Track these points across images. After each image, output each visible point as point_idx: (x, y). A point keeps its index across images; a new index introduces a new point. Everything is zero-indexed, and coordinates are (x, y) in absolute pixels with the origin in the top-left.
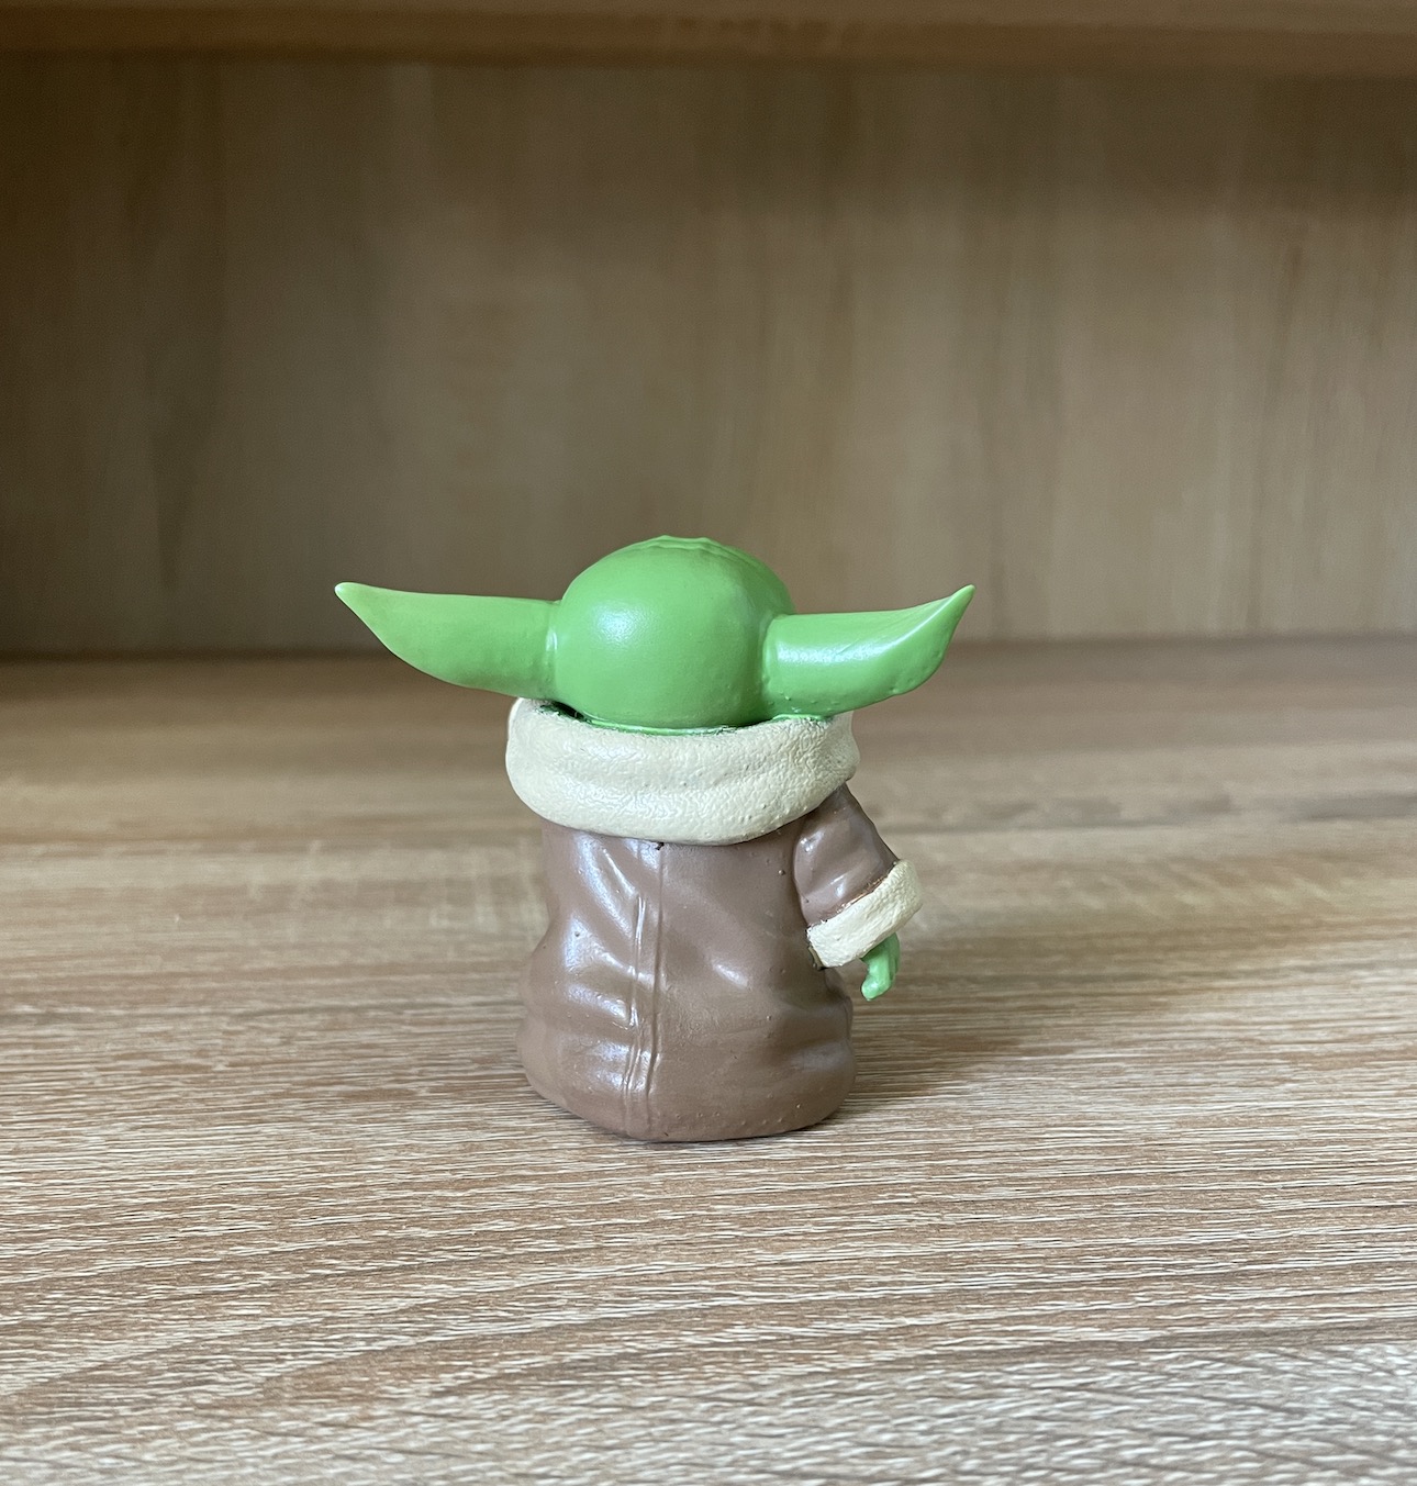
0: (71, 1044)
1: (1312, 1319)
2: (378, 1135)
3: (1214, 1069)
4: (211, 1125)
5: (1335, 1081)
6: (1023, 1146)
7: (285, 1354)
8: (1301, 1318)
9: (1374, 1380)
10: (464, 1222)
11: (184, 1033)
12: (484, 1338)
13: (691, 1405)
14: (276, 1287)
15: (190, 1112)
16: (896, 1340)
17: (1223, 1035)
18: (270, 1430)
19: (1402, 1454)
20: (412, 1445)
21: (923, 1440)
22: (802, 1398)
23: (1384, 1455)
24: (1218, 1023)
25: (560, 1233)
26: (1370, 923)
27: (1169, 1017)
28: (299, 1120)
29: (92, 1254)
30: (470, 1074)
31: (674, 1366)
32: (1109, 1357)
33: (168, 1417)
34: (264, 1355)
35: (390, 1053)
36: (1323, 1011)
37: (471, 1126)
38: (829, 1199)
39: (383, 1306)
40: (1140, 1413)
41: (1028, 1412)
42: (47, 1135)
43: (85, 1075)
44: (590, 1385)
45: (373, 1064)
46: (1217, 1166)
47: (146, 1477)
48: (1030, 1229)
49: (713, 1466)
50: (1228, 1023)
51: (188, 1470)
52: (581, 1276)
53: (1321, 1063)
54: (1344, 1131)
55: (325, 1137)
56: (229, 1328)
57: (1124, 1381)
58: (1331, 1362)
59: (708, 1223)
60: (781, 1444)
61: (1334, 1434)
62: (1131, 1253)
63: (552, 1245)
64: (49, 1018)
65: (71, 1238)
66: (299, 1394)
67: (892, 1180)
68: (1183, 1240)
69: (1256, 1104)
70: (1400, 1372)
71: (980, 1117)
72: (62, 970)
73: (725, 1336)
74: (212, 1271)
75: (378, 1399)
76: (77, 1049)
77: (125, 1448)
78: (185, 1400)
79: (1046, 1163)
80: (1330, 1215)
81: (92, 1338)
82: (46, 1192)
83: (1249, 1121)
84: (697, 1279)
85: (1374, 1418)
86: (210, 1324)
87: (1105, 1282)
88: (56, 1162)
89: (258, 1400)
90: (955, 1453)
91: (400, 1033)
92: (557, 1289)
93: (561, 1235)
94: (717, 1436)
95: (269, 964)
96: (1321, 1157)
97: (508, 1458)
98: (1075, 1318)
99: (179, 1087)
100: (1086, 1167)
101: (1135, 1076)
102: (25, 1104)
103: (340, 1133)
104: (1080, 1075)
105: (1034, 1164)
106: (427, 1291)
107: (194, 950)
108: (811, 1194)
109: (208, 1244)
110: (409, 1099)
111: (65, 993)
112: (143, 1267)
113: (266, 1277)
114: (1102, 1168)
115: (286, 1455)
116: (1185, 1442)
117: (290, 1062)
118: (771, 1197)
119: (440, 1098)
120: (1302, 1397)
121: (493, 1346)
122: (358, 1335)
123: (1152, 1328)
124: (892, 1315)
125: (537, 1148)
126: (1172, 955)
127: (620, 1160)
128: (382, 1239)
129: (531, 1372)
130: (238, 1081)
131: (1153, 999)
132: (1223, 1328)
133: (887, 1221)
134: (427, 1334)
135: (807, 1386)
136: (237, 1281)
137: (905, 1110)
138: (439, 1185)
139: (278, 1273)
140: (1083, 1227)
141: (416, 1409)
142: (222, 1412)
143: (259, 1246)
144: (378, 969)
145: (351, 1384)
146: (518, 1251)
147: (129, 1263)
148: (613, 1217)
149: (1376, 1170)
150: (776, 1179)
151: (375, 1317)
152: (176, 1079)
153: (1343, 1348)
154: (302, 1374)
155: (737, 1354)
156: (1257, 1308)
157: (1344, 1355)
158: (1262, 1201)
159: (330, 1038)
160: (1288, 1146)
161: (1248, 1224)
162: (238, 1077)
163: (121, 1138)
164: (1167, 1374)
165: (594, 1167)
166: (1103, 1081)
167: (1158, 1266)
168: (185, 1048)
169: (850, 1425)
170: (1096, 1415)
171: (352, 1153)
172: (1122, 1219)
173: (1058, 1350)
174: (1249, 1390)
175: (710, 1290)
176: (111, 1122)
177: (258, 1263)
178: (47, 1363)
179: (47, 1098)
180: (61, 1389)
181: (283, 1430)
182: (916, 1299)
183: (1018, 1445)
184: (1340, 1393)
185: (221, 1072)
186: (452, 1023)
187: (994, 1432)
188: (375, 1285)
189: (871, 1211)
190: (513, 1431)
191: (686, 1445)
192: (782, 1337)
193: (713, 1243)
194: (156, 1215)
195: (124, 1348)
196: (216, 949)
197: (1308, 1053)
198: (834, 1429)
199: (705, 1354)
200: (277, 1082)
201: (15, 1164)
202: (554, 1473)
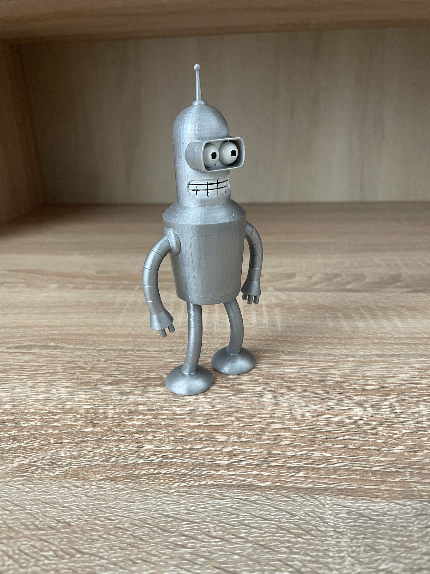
0: (58, 357)
1: (314, 485)
3: (333, 393)
4: (80, 388)
5: (364, 400)
6: (269, 416)
7: (73, 463)
8: (310, 484)
10: (125, 427)
11: (84, 355)
12: (116, 464)
13: (153, 492)
14: (78, 442)
15: (77, 383)
16: (208, 478)
17: (341, 380)
18: (62, 485)
19: (313, 532)
20: (90, 494)
21: (200, 510)
22: (179, 493)
23: (308, 532)
24: (343, 375)
26: (408, 338)
27: (331, 371)
28: (100, 388)
29: (42, 427)
30: (144, 376)
31: (154, 479)
32: (256, 491)
33: (43, 479)
34: (68, 463)
35: (128, 367)
36: (375, 373)
37: (138, 395)
39: (98, 451)
40: (255, 510)
41: (229, 505)
43: (58, 368)
44: (134, 482)
45: (123, 370)
46: (315, 428)
47: (34, 495)
48: (257, 445)
49: (151, 511)
50: (346, 375)
51: (42, 495)
52: (144, 448)
53: (364, 393)
55: (104, 395)
56: (63, 454)
57: (256, 499)
58: (311, 500)
59: (180, 434)
60: (168, 506)
61: (299, 523)
62: (278, 457)
63: (142, 437)
64: (56, 348)
65: (40, 421)
66: (71, 476)
67: (230, 424)
68: (294, 454)
69: (337, 407)
70: (327, 506)
71: (262, 404)
72: (64, 331)
73: (170, 471)
74: (65, 435)
75: (88, 480)
76: (59, 359)
77: (32, 486)
78: (48, 474)
79: (271, 423)
80: (337, 450)
81: (35, 453)
83: (333, 414)
84: (170, 452)
85: (313, 520)
86: (60, 452)
87: (268, 466)
88: (42, 397)
89: (63, 476)
90: (206, 516)
91: (133, 360)
93: (145, 434)
94: (156, 502)
95: (111, 332)
96: (345, 428)
97: (108, 502)
98: (254, 477)
99: (78, 374)
100: (281, 425)
101: (310, 393)
102: (42, 377)
103: (107, 394)
104: (296, 391)
105: (268, 423)
106: (109, 448)
107: (96, 325)
108: (209, 427)
110: (127, 384)
111: (62, 339)
112: (52, 432)
113: (76, 439)
114: (285, 426)
115: (63, 493)
116: (262, 520)
117: (104, 368)
118: (198, 427)
119: (134, 384)
120: (298, 510)
121: (117, 468)
122: (90, 460)
123: (272, 483)
124: (210, 470)
125: (150, 404)
126: (343, 347)
127: (168, 410)
128: (104, 430)
129: (123, 477)
131: (329, 364)
132: (290, 485)
133: (223, 438)
134: (104, 461)
135: (182, 490)
136: (70, 439)
137: (244, 400)
138: (123, 414)
139: (79, 438)
140: (270, 446)
141: (94, 484)
142: (54, 479)
143: (78, 429)
144: (135, 336)
145: (83, 474)
147: (49, 431)
148: (159, 429)
149: (358, 435)
150: (202, 421)
151: (95, 455)
152: (77, 371)
153: (316, 496)
154: (74, 470)
155: (170, 477)
156: (301, 479)
157: (315, 498)
159: (117, 360)
160: (338, 424)
161: (313, 450)
162: (91, 372)
163: (60, 390)
164: (269, 498)
165: (161, 412)
166: (300, 394)
167: (283, 462)
168: (83, 361)
169: (186, 503)
170: (245, 509)
171: (108, 400)
172: (282, 445)
173: (245, 487)
174: (286, 506)
175: (172, 456)
176: (59, 385)
178: (24, 459)
179: (48, 375)
180: (25, 467)
181: (65, 486)
182: (219, 465)
183: (222, 515)
184: (309, 511)
185: (88, 370)
186: (146, 358)
187: (218, 510)
188: (98, 444)
189: (220, 435)
190: (112, 494)
191: (148, 504)
192: (182, 473)
193: (179, 441)
194: (60, 416)
195: (40, 457)
196: (101, 326)
197: (362, 389)
198: (182, 504)
199: (163, 477)
200: (99, 375)
201: (35, 396)
202: (116, 507)
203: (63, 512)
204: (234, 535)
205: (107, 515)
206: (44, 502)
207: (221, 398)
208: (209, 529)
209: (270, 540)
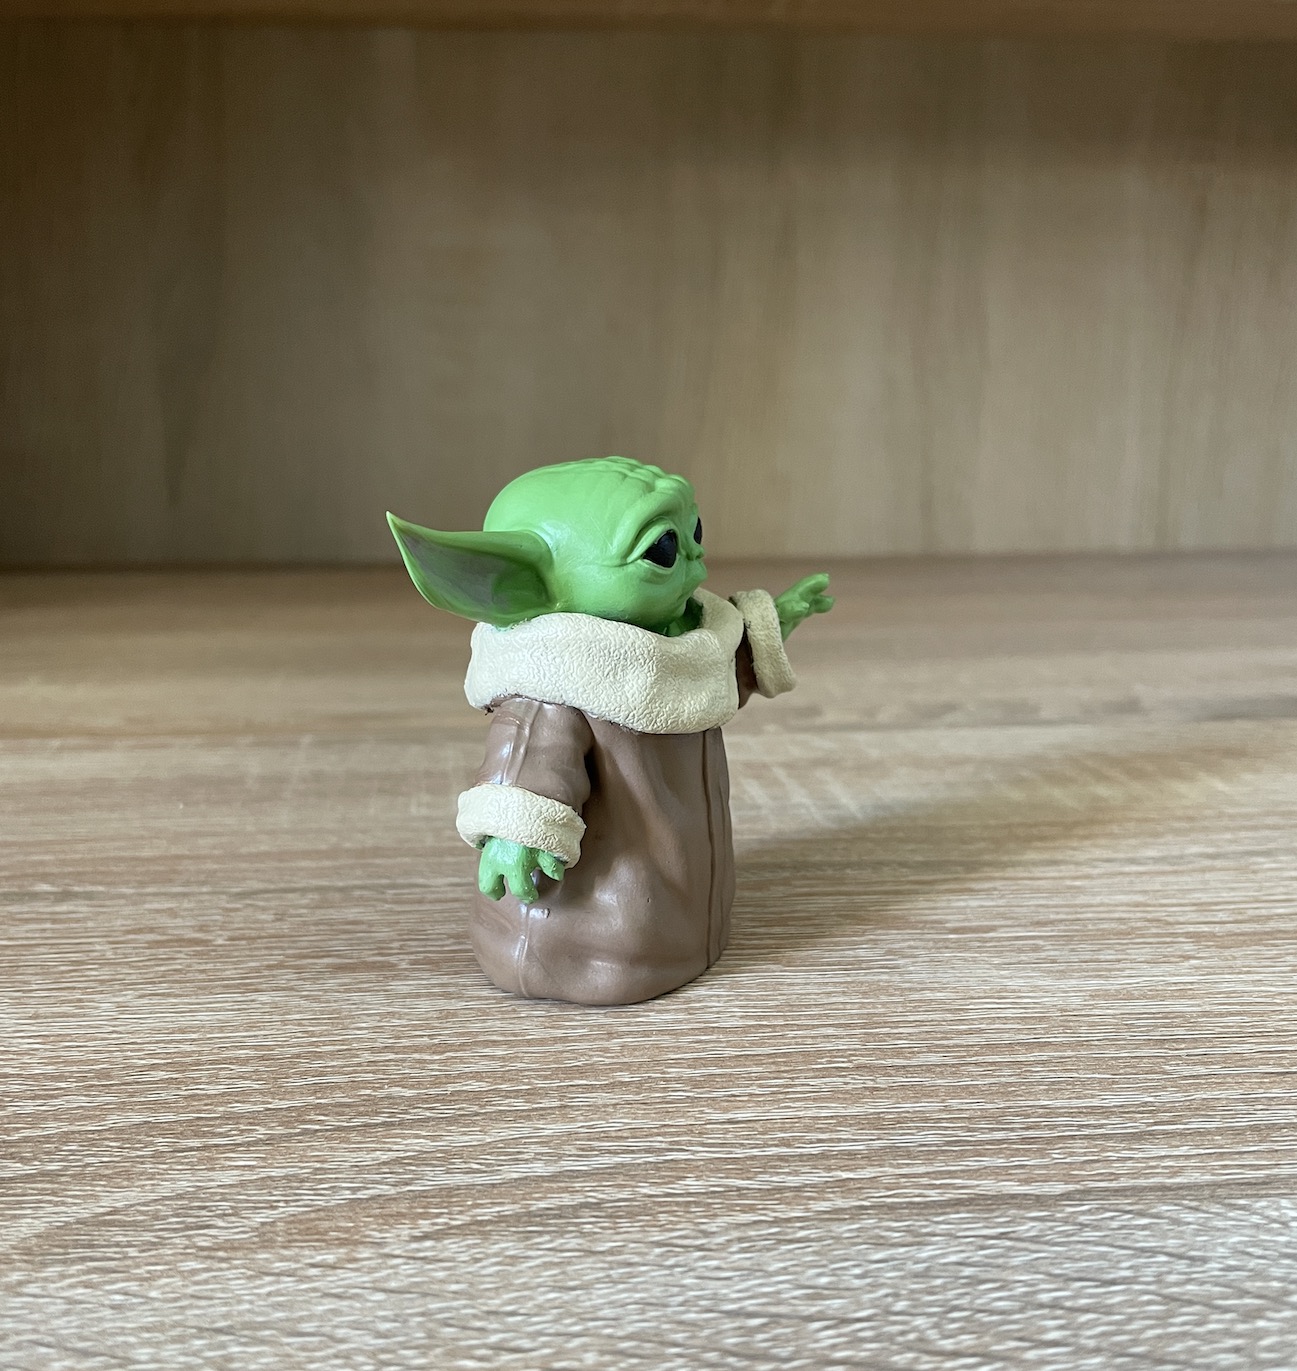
0: (85, 919)
1: (1213, 1175)
2: (363, 1003)
3: (1125, 947)
4: (211, 993)
5: (1235, 958)
6: (949, 1016)
7: (278, 1201)
8: (1203, 1174)
9: (1269, 1231)
10: (441, 1083)
11: (186, 910)
12: (458, 1188)
13: (646, 1250)
14: (270, 1141)
15: (193, 981)
16: (833, 1192)
17: (1131, 915)
18: (265, 1270)
20: (393, 1285)
21: (857, 1283)
22: (748, 1245)
23: (1279, 1300)
24: (1128, 905)
25: (528, 1093)
26: (1268, 814)
27: (1082, 899)
28: (291, 989)
29: (104, 1110)
30: (446, 949)
31: (631, 1215)
32: (1028, 1208)
33: (172, 1258)
34: (260, 1202)
35: (373, 929)
36: (1225, 895)
37: (447, 996)
38: (773, 1063)
39: (367, 1158)
40: (1055, 1260)
41: (953, 1258)
42: (63, 1002)
43: (98, 947)
44: (554, 1232)
45: (360, 938)
46: (1125, 1034)
47: (152, 1313)
48: (955, 1092)
49: (666, 1306)
50: (1137, 905)
51: (191, 1307)
52: (546, 1132)
53: (1224, 942)
54: (1242, 1004)
55: (315, 1005)
56: (229, 1177)
57: (1041, 1230)
58: (1231, 1214)
59: (662, 1084)
60: (728, 1287)
61: (1233, 1280)
62: (1048, 1114)
63: (520, 1104)
64: (65, 896)
65: (86, 1095)
66: (290, 1238)
67: (829, 1046)
68: (1096, 1102)
69: (1164, 978)
71: (910, 989)
72: (76, 852)
73: (678, 1187)
74: (212, 1126)
75: (363, 1243)
76: (90, 924)
77: (133, 1286)
78: (187, 1242)
79: (970, 1032)
80: (1229, 1080)
81: (104, 1186)
82: (63, 1054)
83: (1156, 995)
84: (651, 1135)
85: (1271, 1266)
86: (211, 1173)
87: (1024, 1140)
88: (70, 1027)
89: (254, 1243)
90: (887, 1296)
91: (383, 911)
92: (525, 1143)
93: (530, 1094)
94: (670, 1278)
95: (263, 848)
96: (1223, 1027)
97: (481, 1297)
98: (997, 1173)
99: (183, 958)
100: (1007, 1035)
101: (1052, 953)
102: (43, 974)
103: (328, 1002)
104: (1002, 952)
105: (960, 1033)
106: (406, 1145)
107: (197, 834)
108: (756, 1059)
109: (209, 1101)
110: (391, 971)
111: (79, 874)
112: (150, 1122)
113: (261, 1132)
114: (1022, 1037)
115: (278, 1293)
116: (1096, 1287)
117: (284, 936)
118: (719, 1061)
119: (418, 970)
120: (1204, 1246)
121: (466, 1195)
122: (344, 1185)
123: (1067, 1183)
124: (829, 1169)
125: (506, 1016)
126: (1087, 843)
127: (583, 1027)
128: (366, 1097)
129: (501, 1219)
130: (236, 954)
131: (1069, 883)
132: (1132, 1182)
133: (825, 1083)
134: (407, 1184)
135: (753, 1233)
136: (235, 1135)
137: (841, 983)
138: (418, 1049)
139: (272, 1128)
140: (1004, 1091)
141: (397, 1252)
142: (221, 1254)
143: (255, 1103)
144: (362, 853)
145: (338, 1229)
146: (489, 1109)
147: (137, 1119)
148: (576, 1078)
149: (1272, 1039)
150: (724, 1045)
151: (359, 1168)
152: (180, 952)
153: (1242, 1202)
154: (293, 1220)
155: (689, 1203)
156: (1163, 1164)
157: (1242, 1208)
158: (1167, 1067)
159: (320, 914)
160: (1192, 1017)
161: (1155, 1088)
162: (236, 950)
163: (130, 1005)
164: (1080, 1224)
165: (559, 1033)
166: (1023, 957)
167: (1072, 1126)
168: (188, 924)
170: (1016, 1261)
171: (338, 1019)
172: (1039, 1083)
173: (981, 1202)
174: (1155, 1239)
175: (663, 1146)
176: (121, 990)
177: (254, 1119)
178: (63, 1209)
179: (63, 968)
180: (75, 1232)
181: (277, 1271)
182: (852, 1155)
183: (944, 1288)
184: (1240, 1242)
185: (221, 946)
186: (430, 902)
187: (922, 1276)
188: (359, 1139)
189: (812, 1074)
190: (484, 1272)
191: (644, 1286)
192: (729, 1189)
193: (667, 1103)
194: (162, 1075)
195: (133, 1195)
196: (214, 834)
197: (1210, 932)
198: (777, 1273)
199: (660, 1204)
200: (272, 955)
201: (34, 1028)
202: (522, 1311)
203: (303, 1349)
204: (1021, 1339)
205: (494, 1339)
206: (208, 1330)
207: (759, 984)
208: (918, 1331)
209: (1159, 1337)
